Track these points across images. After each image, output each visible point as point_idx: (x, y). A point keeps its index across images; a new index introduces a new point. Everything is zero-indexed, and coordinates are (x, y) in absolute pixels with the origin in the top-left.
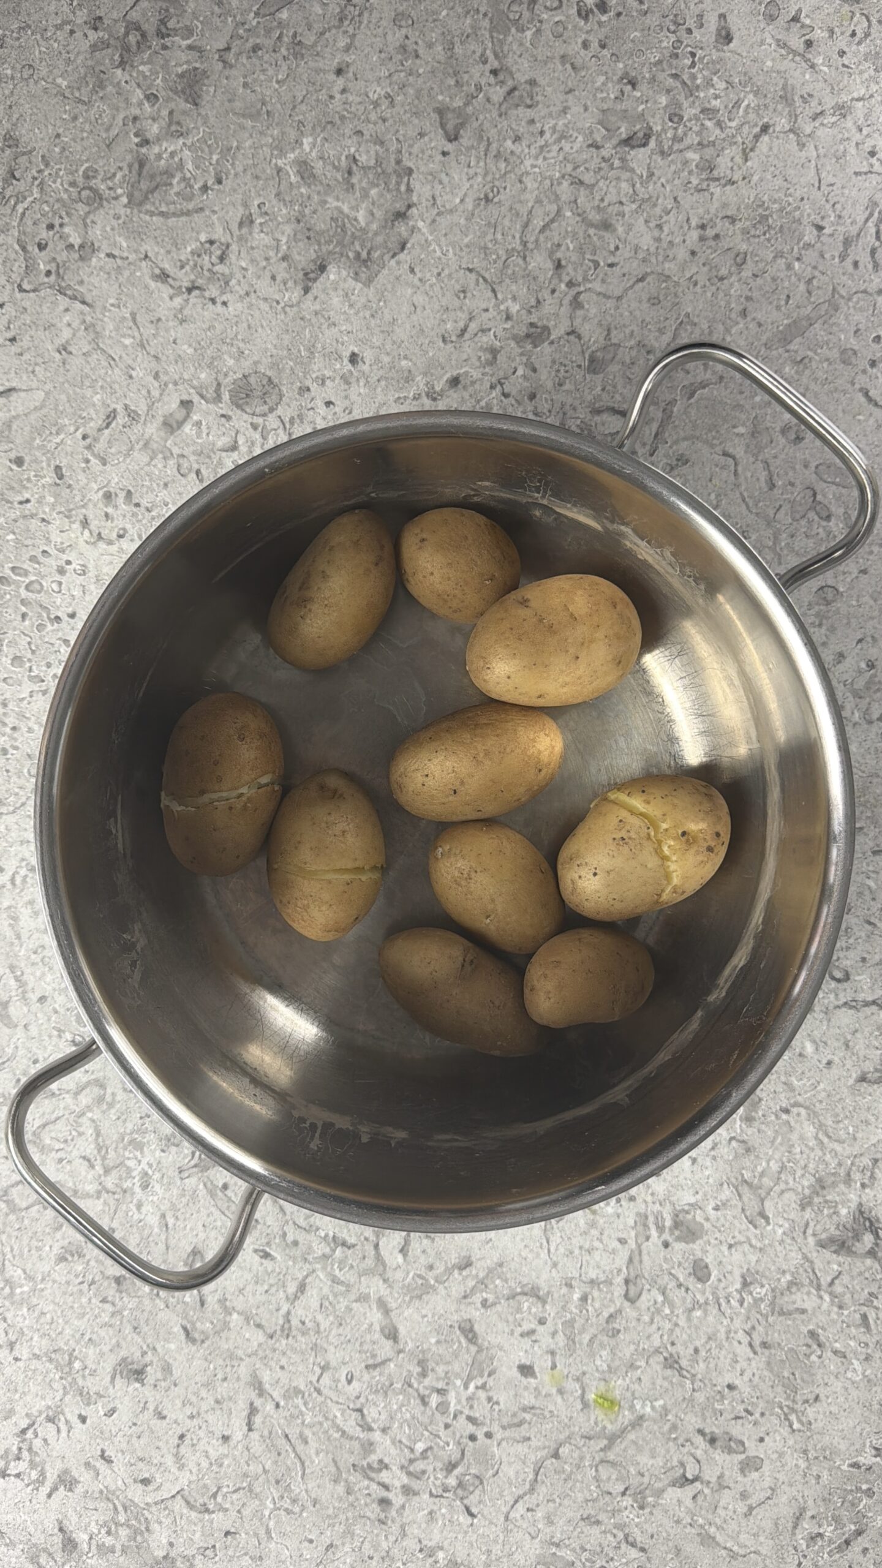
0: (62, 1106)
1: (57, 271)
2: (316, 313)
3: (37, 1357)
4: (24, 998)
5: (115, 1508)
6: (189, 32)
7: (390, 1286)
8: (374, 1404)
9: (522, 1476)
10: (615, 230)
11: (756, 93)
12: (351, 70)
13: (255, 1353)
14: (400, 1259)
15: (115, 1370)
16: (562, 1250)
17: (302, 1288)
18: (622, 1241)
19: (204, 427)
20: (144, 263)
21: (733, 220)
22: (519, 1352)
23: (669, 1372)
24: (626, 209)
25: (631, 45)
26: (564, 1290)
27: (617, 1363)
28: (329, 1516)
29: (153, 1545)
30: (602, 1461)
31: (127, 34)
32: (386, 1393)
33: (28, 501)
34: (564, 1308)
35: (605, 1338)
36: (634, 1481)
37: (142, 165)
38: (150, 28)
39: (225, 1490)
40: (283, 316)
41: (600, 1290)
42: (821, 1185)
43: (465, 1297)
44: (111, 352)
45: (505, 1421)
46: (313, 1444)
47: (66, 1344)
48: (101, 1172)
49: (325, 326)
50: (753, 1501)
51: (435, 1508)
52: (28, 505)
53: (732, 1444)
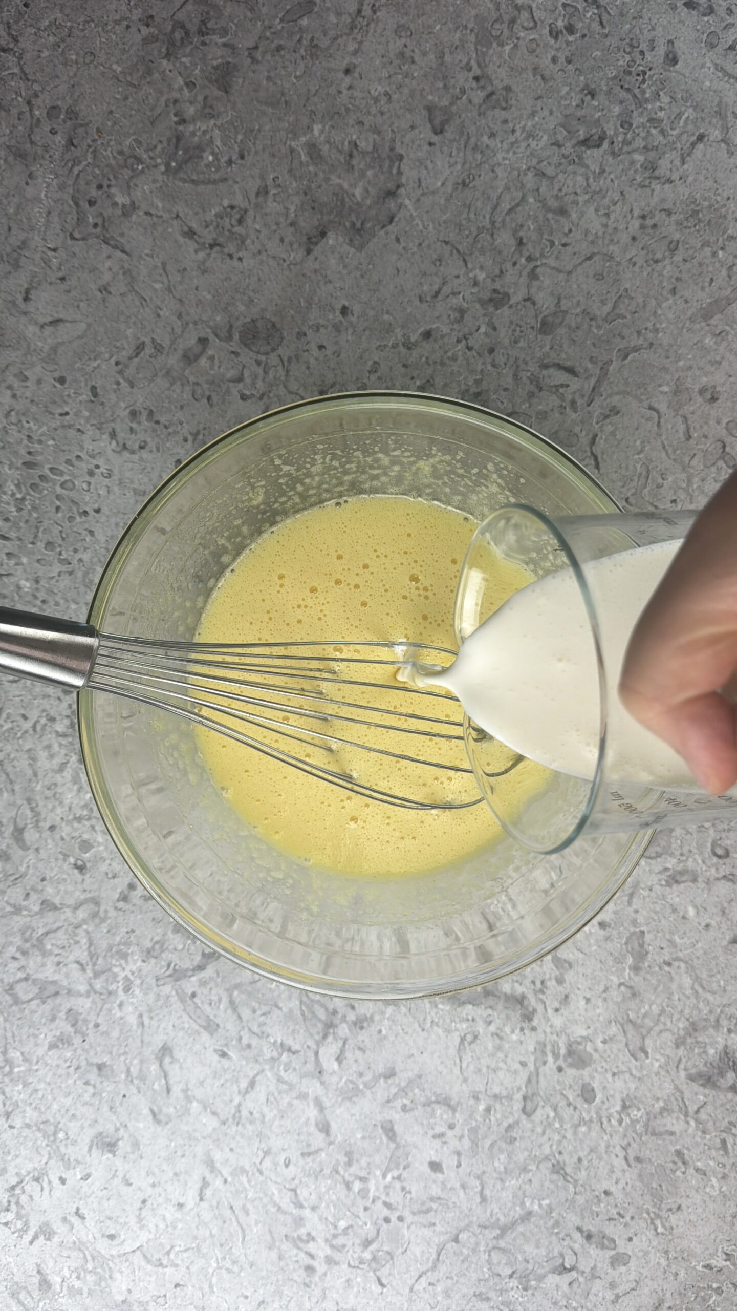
0: (63, 917)
1: (104, 223)
2: (316, 271)
3: (28, 1126)
4: (37, 825)
5: (85, 1257)
6: (224, 31)
7: (327, 1089)
8: (307, 1186)
9: (427, 1255)
10: (570, 215)
11: (695, 108)
12: (358, 70)
13: (210, 1136)
14: (336, 1066)
15: (92, 1141)
16: (472, 1068)
17: (252, 1084)
18: (523, 1064)
19: (216, 361)
20: (175, 222)
21: (669, 213)
22: (431, 1151)
23: (555, 1177)
24: (582, 199)
25: (592, 62)
26: (472, 1102)
27: (512, 1166)
28: (262, 1278)
29: (114, 1290)
30: (494, 1248)
31: (173, 31)
32: (317, 1177)
33: (67, 414)
34: (471, 1116)
35: (503, 1145)
36: (520, 1267)
37: (178, 138)
38: (193, 27)
39: (177, 1249)
40: (287, 273)
41: (501, 1103)
42: (694, 1028)
43: (388, 1101)
44: (143, 294)
45: (415, 1207)
46: (253, 1216)
47: (54, 1117)
48: (91, 975)
49: (322, 283)
50: (620, 1290)
51: (352, 1277)
52: (67, 418)
53: (606, 1242)
